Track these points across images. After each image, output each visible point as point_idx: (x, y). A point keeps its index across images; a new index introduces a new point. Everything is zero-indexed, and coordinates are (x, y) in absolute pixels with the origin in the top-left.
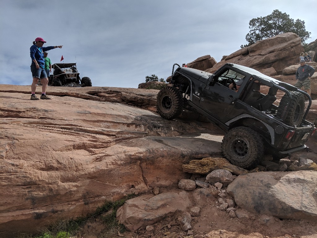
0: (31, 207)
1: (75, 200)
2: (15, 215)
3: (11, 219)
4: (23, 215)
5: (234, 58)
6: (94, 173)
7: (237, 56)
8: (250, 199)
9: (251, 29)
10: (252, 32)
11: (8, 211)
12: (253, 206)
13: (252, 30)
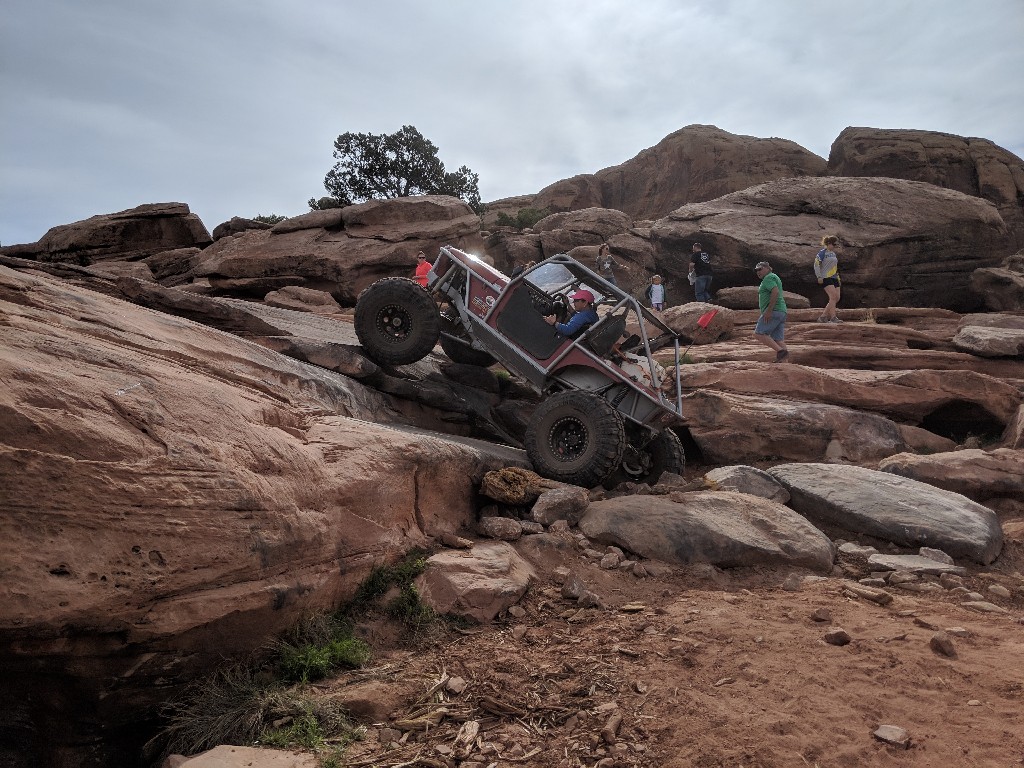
0: (261, 575)
1: (326, 562)
2: (237, 595)
3: (232, 606)
4: (254, 595)
5: (300, 232)
6: (349, 489)
7: (308, 228)
8: (663, 539)
9: (340, 160)
10: (344, 170)
11: (218, 584)
12: (672, 550)
13: (344, 165)
